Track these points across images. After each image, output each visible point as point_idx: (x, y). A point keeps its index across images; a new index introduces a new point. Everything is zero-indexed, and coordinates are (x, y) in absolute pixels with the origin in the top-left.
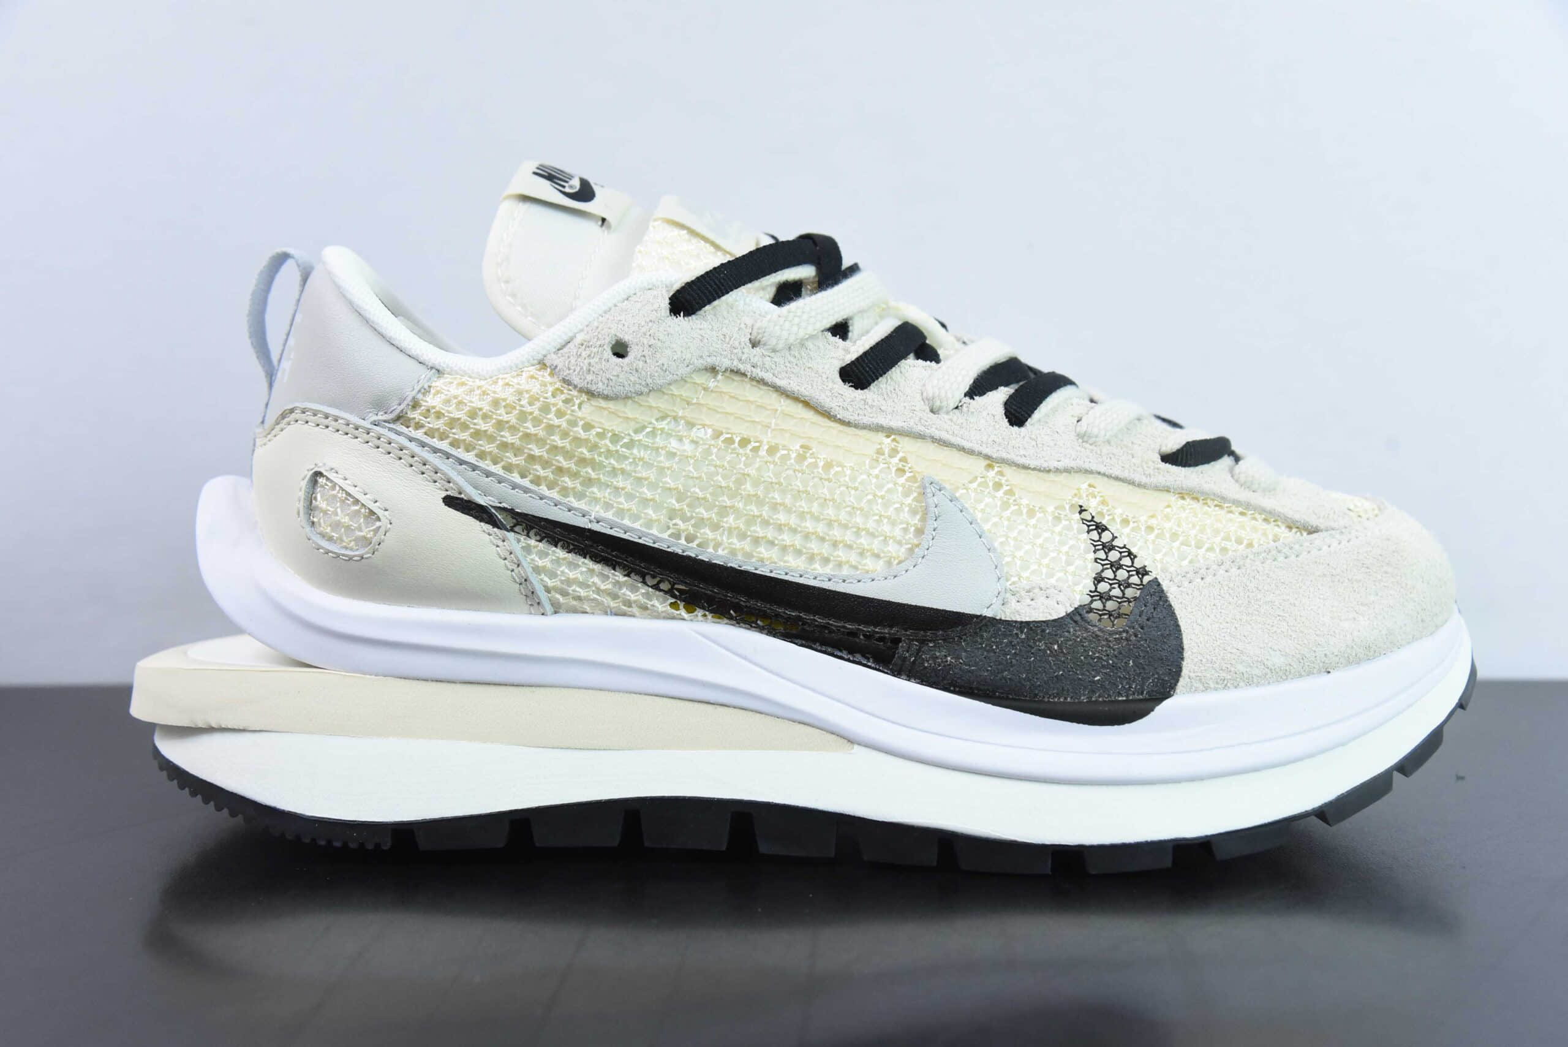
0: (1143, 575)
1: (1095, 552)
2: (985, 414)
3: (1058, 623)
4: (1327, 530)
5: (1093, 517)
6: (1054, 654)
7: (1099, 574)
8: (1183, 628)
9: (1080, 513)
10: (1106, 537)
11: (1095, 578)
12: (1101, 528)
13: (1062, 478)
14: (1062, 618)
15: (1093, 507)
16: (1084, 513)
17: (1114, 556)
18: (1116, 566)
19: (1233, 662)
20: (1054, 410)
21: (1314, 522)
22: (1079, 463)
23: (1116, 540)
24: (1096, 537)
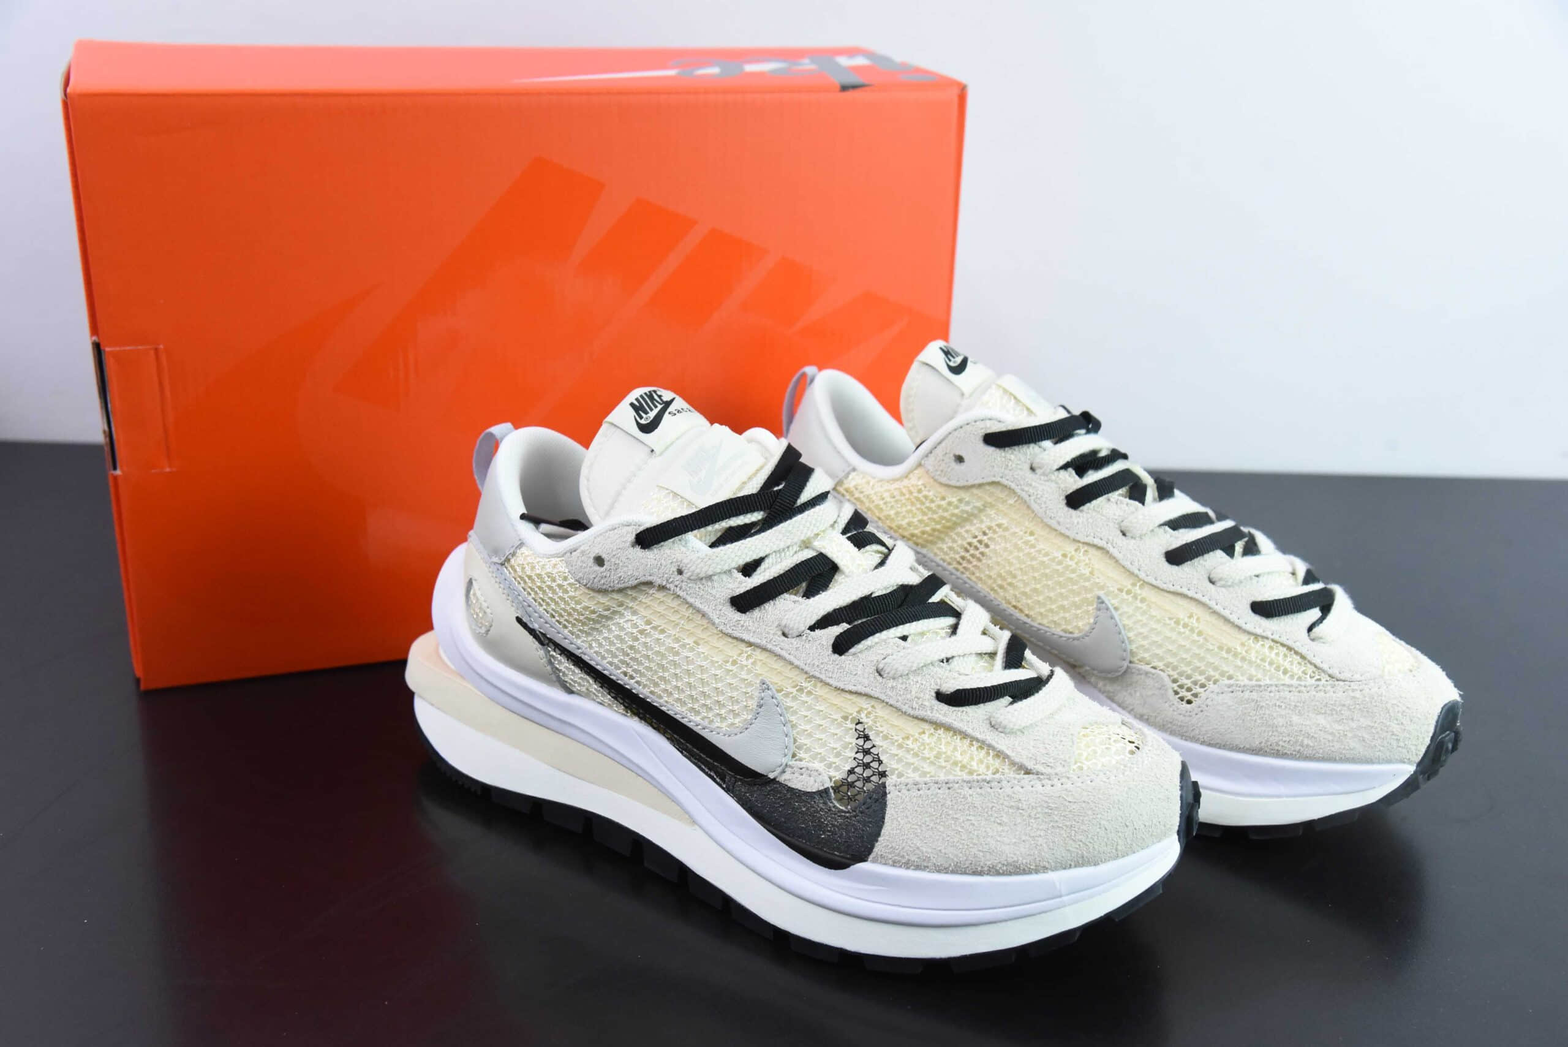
0: (882, 776)
1: (857, 753)
2: (818, 642)
3: (811, 795)
4: (1037, 774)
5: (864, 729)
6: (802, 813)
7: (853, 769)
8: (886, 821)
9: (857, 724)
10: (868, 745)
11: (849, 771)
12: (867, 738)
13: (853, 697)
14: (814, 793)
15: (867, 721)
16: (860, 725)
17: (868, 759)
18: (867, 766)
19: (909, 852)
20: (869, 648)
21: (1030, 765)
22: (867, 690)
23: (874, 748)
24: (862, 744)
